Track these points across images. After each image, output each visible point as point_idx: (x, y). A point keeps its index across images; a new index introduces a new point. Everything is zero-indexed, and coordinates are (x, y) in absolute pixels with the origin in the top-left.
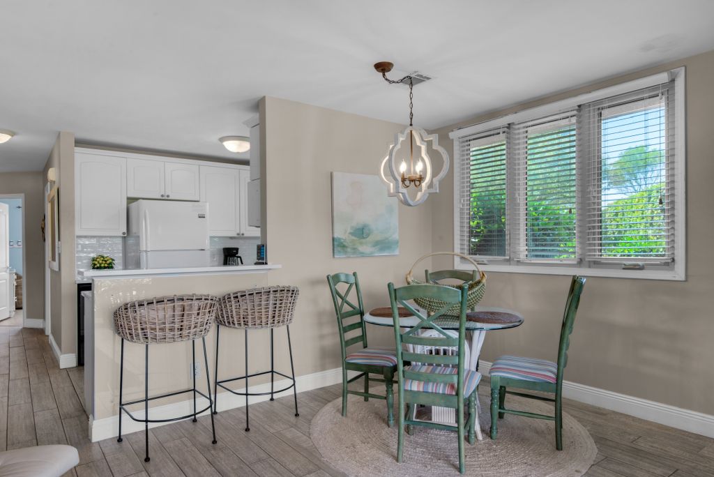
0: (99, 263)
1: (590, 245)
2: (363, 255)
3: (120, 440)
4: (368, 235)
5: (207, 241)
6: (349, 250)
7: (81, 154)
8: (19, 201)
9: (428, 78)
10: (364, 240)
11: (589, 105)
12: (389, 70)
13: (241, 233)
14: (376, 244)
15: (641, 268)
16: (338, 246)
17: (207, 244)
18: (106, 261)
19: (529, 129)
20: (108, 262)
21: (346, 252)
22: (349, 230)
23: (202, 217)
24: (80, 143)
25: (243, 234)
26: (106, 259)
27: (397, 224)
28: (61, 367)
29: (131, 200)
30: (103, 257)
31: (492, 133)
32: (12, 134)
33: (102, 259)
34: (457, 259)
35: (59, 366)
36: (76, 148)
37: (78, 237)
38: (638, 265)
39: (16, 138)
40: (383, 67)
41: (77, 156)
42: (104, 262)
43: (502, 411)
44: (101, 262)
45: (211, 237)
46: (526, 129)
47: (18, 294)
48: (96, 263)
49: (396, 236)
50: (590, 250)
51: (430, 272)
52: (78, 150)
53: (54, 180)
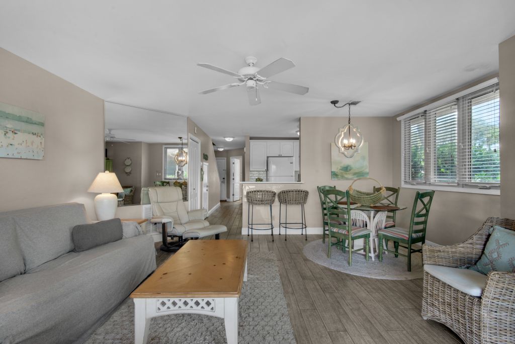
1: (463, 175)
2: (347, 179)
3: (248, 235)
4: (350, 170)
5: (294, 173)
6: (339, 176)
9: (360, 102)
10: (347, 172)
11: (463, 97)
12: (337, 103)
14: (355, 174)
15: (489, 188)
16: (334, 175)
17: (294, 174)
19: (437, 112)
21: (337, 178)
22: (339, 168)
23: (291, 163)
24: (251, 138)
27: (368, 165)
29: (268, 157)
30: (259, 178)
31: (413, 117)
32: (233, 137)
34: (403, 183)
36: (250, 140)
37: (251, 171)
38: (485, 186)
39: (235, 139)
40: (334, 102)
41: (251, 143)
43: (397, 254)
45: (295, 171)
46: (435, 113)
49: (367, 170)
50: (463, 178)
51: (376, 187)
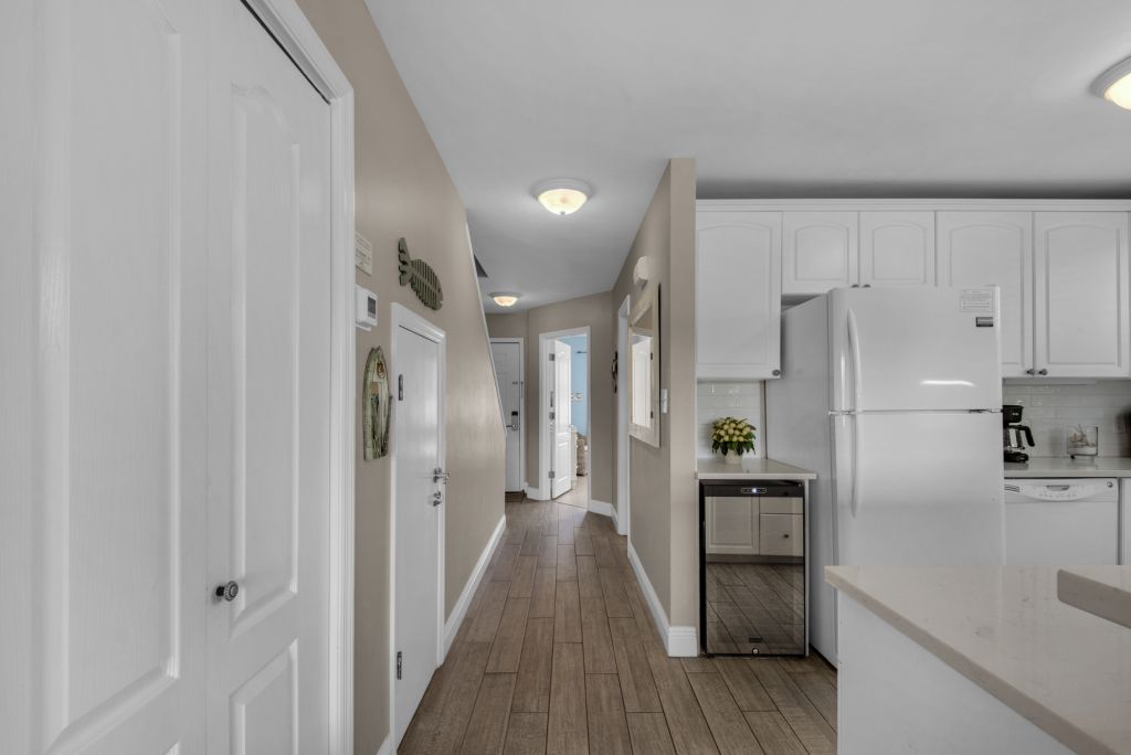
0: (727, 433)
7: (709, 214)
8: (583, 337)
13: (1039, 368)
18: (741, 430)
20: (745, 433)
23: (984, 323)
25: (1043, 372)
26: (740, 426)
28: (671, 654)
30: (734, 421)
33: (733, 425)
35: (664, 652)
36: (698, 201)
37: (700, 382)
42: (737, 433)
44: (731, 431)
47: (580, 458)
48: (722, 433)
52: (702, 205)
53: (645, 278)
